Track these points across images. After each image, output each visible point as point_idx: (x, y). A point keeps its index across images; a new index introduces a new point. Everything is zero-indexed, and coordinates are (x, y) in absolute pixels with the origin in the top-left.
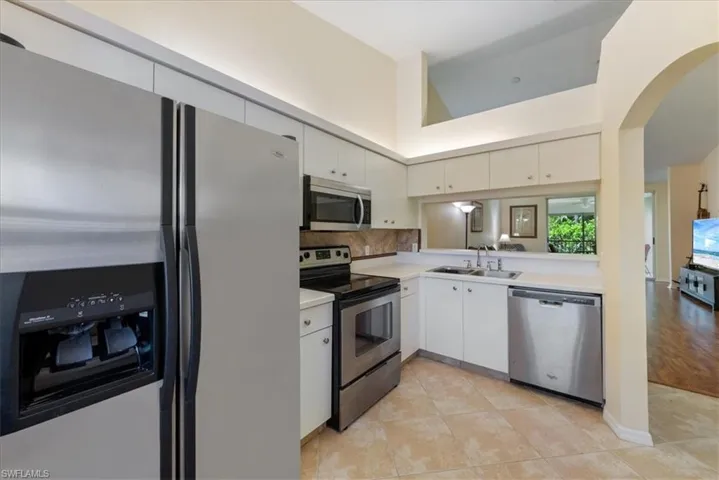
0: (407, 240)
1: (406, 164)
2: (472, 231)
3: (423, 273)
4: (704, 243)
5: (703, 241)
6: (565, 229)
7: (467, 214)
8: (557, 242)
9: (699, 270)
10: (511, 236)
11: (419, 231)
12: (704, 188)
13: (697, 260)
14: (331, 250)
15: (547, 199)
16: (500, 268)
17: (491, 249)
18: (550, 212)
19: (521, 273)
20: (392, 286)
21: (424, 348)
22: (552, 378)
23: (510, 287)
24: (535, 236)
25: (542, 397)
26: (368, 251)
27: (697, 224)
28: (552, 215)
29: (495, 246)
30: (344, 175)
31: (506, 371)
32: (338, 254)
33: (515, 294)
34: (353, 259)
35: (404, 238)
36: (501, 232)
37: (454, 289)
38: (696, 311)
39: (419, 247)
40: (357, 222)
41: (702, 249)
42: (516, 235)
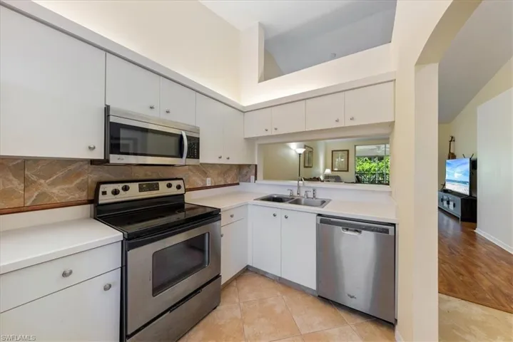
0: (247, 172)
1: (243, 111)
2: (305, 167)
3: (251, 201)
4: (454, 176)
5: (453, 175)
6: (367, 166)
7: (300, 154)
8: (361, 174)
9: (449, 193)
10: (332, 170)
11: (256, 166)
12: (452, 139)
13: (449, 186)
14: (160, 182)
15: (355, 146)
16: (314, 197)
17: (318, 179)
18: (357, 155)
19: (330, 200)
20: (214, 215)
21: (251, 265)
22: (352, 297)
23: (319, 215)
24: (348, 171)
25: (343, 314)
26: (209, 182)
27: (449, 164)
28: (359, 158)
29: (322, 178)
30: (168, 112)
31: (314, 287)
32: (169, 186)
33: (322, 221)
34: (186, 190)
35: (245, 172)
36: (326, 167)
37: (274, 215)
38: (448, 221)
39: (256, 179)
40: (181, 157)
41: (453, 179)
42: (336, 169)
